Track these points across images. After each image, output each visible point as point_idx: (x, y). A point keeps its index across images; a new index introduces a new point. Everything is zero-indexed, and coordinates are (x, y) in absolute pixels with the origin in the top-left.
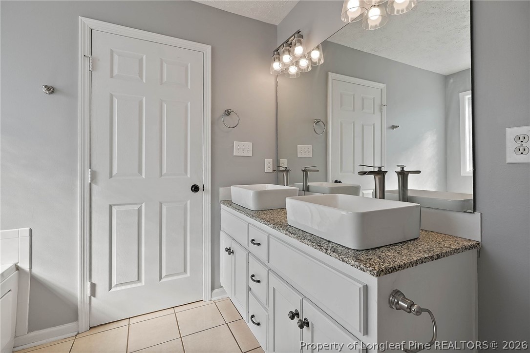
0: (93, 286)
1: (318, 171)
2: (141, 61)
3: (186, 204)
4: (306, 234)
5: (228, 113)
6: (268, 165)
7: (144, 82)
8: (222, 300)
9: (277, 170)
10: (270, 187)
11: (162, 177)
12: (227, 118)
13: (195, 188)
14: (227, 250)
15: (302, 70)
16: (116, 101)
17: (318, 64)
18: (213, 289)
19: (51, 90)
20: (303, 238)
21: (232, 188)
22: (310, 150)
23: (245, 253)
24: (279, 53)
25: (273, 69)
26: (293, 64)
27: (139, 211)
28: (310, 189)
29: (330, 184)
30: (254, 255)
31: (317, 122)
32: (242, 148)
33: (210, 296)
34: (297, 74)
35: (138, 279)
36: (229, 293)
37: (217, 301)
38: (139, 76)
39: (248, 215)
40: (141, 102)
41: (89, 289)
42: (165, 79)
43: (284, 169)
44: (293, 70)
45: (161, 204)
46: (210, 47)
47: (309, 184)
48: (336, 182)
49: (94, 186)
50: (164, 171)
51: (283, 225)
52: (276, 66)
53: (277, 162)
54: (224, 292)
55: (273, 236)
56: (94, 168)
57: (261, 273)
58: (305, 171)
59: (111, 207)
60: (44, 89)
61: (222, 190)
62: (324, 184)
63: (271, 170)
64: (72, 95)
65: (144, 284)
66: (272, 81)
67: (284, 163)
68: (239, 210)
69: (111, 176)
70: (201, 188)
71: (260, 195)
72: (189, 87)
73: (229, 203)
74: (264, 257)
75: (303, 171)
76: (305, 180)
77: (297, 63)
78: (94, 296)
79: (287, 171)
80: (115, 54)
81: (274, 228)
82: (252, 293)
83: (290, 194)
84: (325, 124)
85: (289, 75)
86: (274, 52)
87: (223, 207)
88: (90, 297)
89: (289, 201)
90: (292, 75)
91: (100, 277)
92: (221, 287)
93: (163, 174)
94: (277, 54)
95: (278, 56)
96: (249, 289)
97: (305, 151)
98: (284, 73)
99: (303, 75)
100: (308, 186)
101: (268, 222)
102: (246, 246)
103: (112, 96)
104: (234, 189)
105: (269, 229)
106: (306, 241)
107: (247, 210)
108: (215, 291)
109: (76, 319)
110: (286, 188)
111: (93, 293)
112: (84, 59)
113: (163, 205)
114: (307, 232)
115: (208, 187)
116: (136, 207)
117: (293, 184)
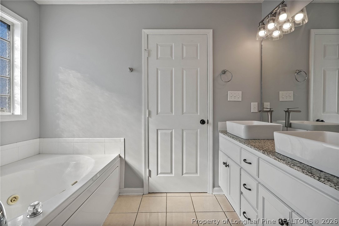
0: (150, 171)
1: (300, 111)
2: (172, 47)
3: (197, 131)
4: (295, 161)
5: (224, 72)
6: (254, 107)
7: (174, 59)
8: (219, 195)
9: (261, 110)
10: (256, 123)
11: (183, 115)
12: (223, 76)
13: (203, 122)
14: (224, 163)
15: (285, 32)
16: (159, 72)
17: (301, 25)
18: (214, 187)
19: (131, 70)
20: (292, 165)
21: (227, 122)
22: (292, 95)
23: (238, 168)
24: (264, 23)
25: (259, 36)
26: (277, 29)
27: (171, 133)
28: (292, 125)
29: (311, 122)
30: (245, 171)
31: (299, 72)
32: (234, 96)
33: (212, 191)
34: (280, 36)
35: (171, 172)
36: (225, 192)
37: (217, 195)
38: (171, 56)
39: (241, 142)
40: (172, 71)
41: (148, 173)
42: (185, 56)
43: (269, 110)
44: (276, 34)
45: (183, 130)
46: (212, 30)
47: (291, 122)
48: (318, 121)
49: (149, 118)
50: (185, 111)
51: (271, 152)
52: (262, 33)
53: (261, 105)
54: (221, 191)
55: (262, 158)
56: (150, 109)
57: (252, 184)
58: (288, 112)
59: (157, 130)
60: (129, 70)
61: (220, 124)
62: (306, 122)
63: (257, 111)
64: (140, 71)
65: (174, 176)
66: (258, 45)
67: (267, 105)
68: (233, 138)
69: (157, 114)
70: (206, 122)
71: (249, 129)
72: (199, 59)
73: (225, 132)
74: (255, 174)
75: (286, 112)
76: (288, 119)
77: (281, 28)
78: (150, 177)
79: (271, 111)
80: (158, 46)
81: (264, 153)
82: (243, 196)
83: (277, 129)
84: (307, 73)
85: (272, 38)
86: (259, 23)
87: (221, 135)
88: (148, 177)
89: (276, 135)
90: (275, 38)
91: (153, 167)
92: (219, 187)
93: (184, 113)
94: (262, 24)
95: (263, 26)
96: (241, 193)
97: (286, 96)
98: (268, 37)
99: (285, 36)
100: (291, 124)
101: (259, 148)
102: (239, 164)
103: (157, 69)
104: (228, 123)
105: (260, 154)
106: (296, 167)
107: (239, 138)
108: (215, 188)
109: (143, 187)
110: (270, 124)
111: (150, 175)
112: (145, 52)
113: (184, 131)
114: (295, 160)
115: (211, 121)
116: (170, 131)
117: (276, 121)
